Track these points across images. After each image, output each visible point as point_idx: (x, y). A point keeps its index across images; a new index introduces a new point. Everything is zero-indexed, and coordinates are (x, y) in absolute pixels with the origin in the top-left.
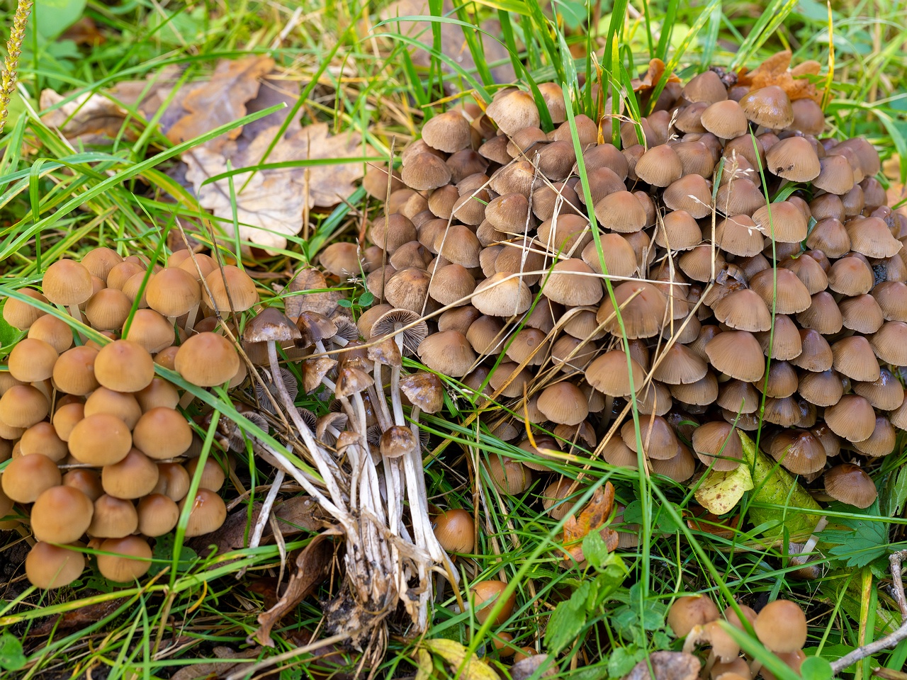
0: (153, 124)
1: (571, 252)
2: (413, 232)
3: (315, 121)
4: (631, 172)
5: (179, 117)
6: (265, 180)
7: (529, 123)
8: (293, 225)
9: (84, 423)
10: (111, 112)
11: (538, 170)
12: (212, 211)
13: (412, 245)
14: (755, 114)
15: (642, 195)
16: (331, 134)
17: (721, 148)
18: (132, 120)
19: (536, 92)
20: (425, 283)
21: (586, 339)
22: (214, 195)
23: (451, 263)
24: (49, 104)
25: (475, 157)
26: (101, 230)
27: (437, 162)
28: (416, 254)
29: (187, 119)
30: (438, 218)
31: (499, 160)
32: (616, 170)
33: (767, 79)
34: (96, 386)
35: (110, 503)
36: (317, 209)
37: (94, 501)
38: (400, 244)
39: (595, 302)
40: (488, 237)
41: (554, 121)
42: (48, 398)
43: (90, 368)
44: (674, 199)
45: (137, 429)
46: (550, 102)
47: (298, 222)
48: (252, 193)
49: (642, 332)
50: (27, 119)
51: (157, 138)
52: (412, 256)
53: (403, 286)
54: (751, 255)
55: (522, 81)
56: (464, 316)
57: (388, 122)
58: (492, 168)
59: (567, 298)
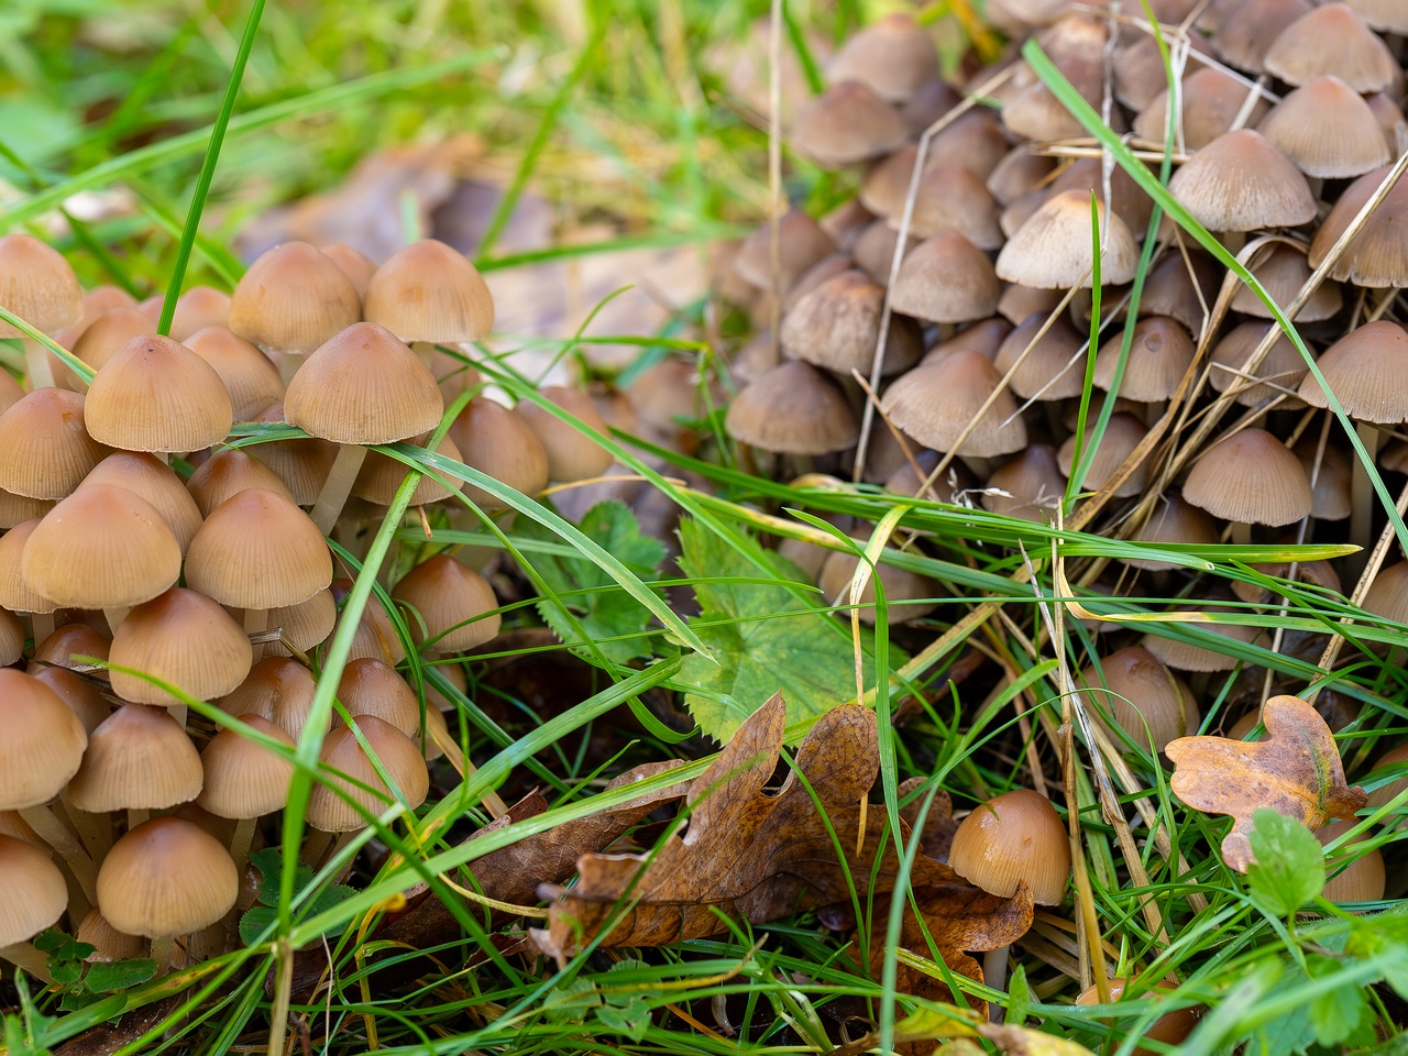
39: (1303, 219)
53: (824, 311)
59: (1234, 211)
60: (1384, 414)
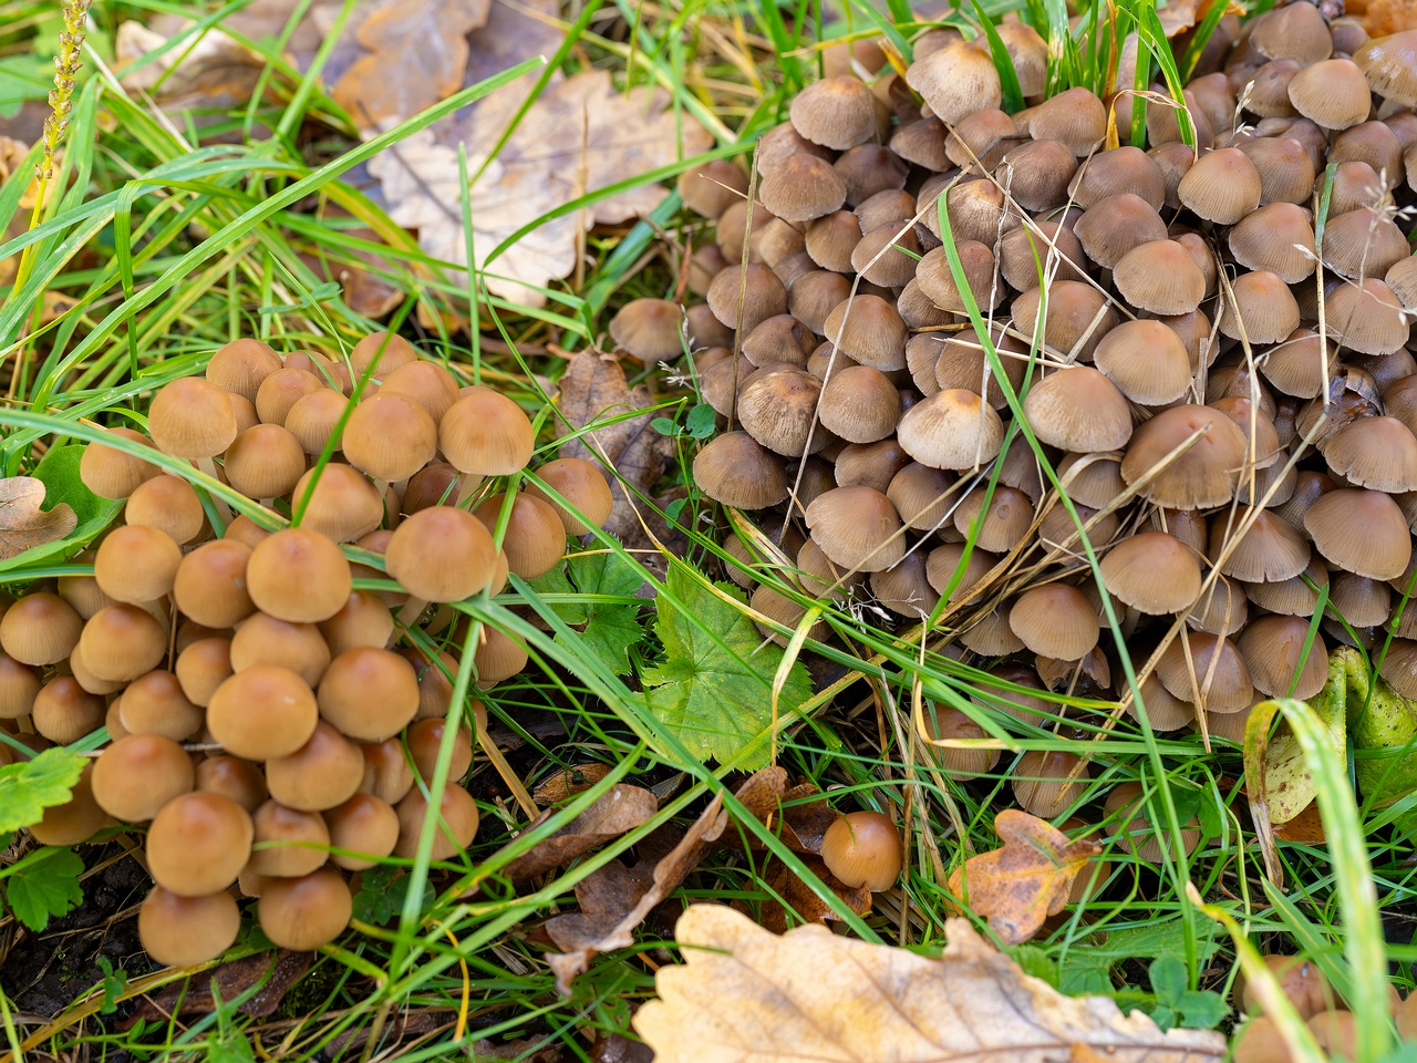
0: (311, 80)
1: (1074, 352)
2: (782, 296)
3: (585, 64)
4: (1171, 194)
5: (352, 60)
6: (505, 174)
7: (984, 101)
8: (558, 258)
9: (232, 685)
10: (237, 58)
11: (1008, 198)
12: (414, 232)
13: (784, 322)
14: (1384, 82)
15: (1194, 240)
16: (617, 89)
17: (1327, 145)
18: (276, 71)
19: (995, 41)
20: (811, 397)
21: (1104, 512)
22: (416, 200)
23: (856, 363)
24: (132, 49)
25: (886, 159)
26: (232, 280)
27: (821, 170)
28: (789, 337)
29: (366, 63)
30: (823, 269)
31: (928, 162)
32: (1145, 196)
33: (1395, 7)
34: (250, 610)
35: (282, 817)
36: (601, 230)
37: (253, 811)
38: (760, 319)
39: (1121, 444)
40: (919, 314)
41: (1025, 93)
42: (164, 621)
43: (238, 583)
44: (1249, 248)
45: (324, 688)
46: (1019, 60)
47: (567, 252)
48: (482, 197)
49: (1204, 498)
50: (99, 91)
51: (318, 103)
52: (782, 343)
53: (771, 405)
54: (1388, 351)
55: (962, 12)
56: (881, 460)
57: (708, 58)
58: (915, 179)
59: (1073, 439)
60: (1155, 608)
